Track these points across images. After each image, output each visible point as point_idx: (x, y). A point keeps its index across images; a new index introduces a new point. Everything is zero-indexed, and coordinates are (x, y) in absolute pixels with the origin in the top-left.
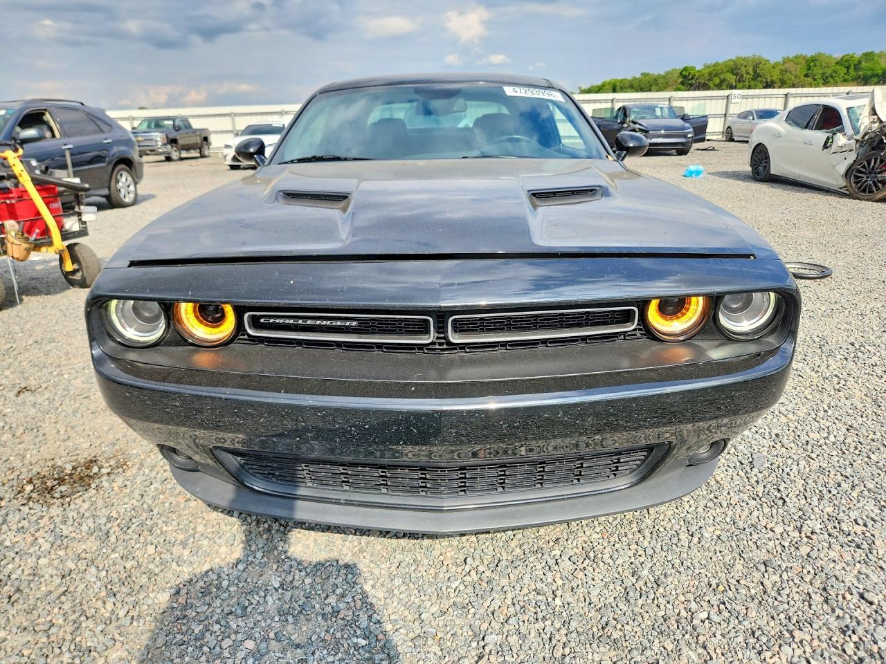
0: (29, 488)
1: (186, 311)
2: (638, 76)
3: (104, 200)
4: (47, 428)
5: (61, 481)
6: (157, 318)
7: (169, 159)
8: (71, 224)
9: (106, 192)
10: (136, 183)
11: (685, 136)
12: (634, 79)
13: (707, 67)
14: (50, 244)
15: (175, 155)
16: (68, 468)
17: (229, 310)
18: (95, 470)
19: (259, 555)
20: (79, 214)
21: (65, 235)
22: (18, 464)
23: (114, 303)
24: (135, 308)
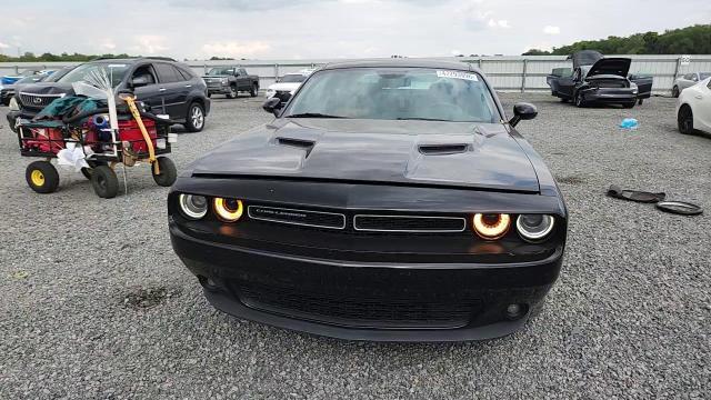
0: (127, 300)
1: (219, 203)
2: (606, 38)
3: (182, 126)
4: (138, 268)
5: (144, 298)
6: (203, 206)
7: (229, 97)
8: (161, 144)
9: (184, 121)
10: (204, 115)
11: (631, 93)
12: (602, 41)
13: (668, 33)
14: (148, 156)
15: (233, 94)
16: (149, 291)
17: (240, 204)
18: (163, 294)
19: (248, 347)
20: (167, 138)
21: (157, 151)
22: (121, 287)
23: (182, 196)
24: (192, 200)
